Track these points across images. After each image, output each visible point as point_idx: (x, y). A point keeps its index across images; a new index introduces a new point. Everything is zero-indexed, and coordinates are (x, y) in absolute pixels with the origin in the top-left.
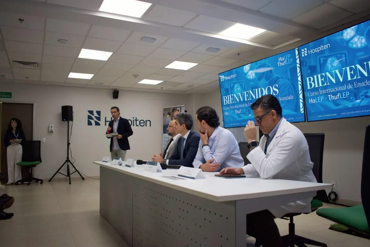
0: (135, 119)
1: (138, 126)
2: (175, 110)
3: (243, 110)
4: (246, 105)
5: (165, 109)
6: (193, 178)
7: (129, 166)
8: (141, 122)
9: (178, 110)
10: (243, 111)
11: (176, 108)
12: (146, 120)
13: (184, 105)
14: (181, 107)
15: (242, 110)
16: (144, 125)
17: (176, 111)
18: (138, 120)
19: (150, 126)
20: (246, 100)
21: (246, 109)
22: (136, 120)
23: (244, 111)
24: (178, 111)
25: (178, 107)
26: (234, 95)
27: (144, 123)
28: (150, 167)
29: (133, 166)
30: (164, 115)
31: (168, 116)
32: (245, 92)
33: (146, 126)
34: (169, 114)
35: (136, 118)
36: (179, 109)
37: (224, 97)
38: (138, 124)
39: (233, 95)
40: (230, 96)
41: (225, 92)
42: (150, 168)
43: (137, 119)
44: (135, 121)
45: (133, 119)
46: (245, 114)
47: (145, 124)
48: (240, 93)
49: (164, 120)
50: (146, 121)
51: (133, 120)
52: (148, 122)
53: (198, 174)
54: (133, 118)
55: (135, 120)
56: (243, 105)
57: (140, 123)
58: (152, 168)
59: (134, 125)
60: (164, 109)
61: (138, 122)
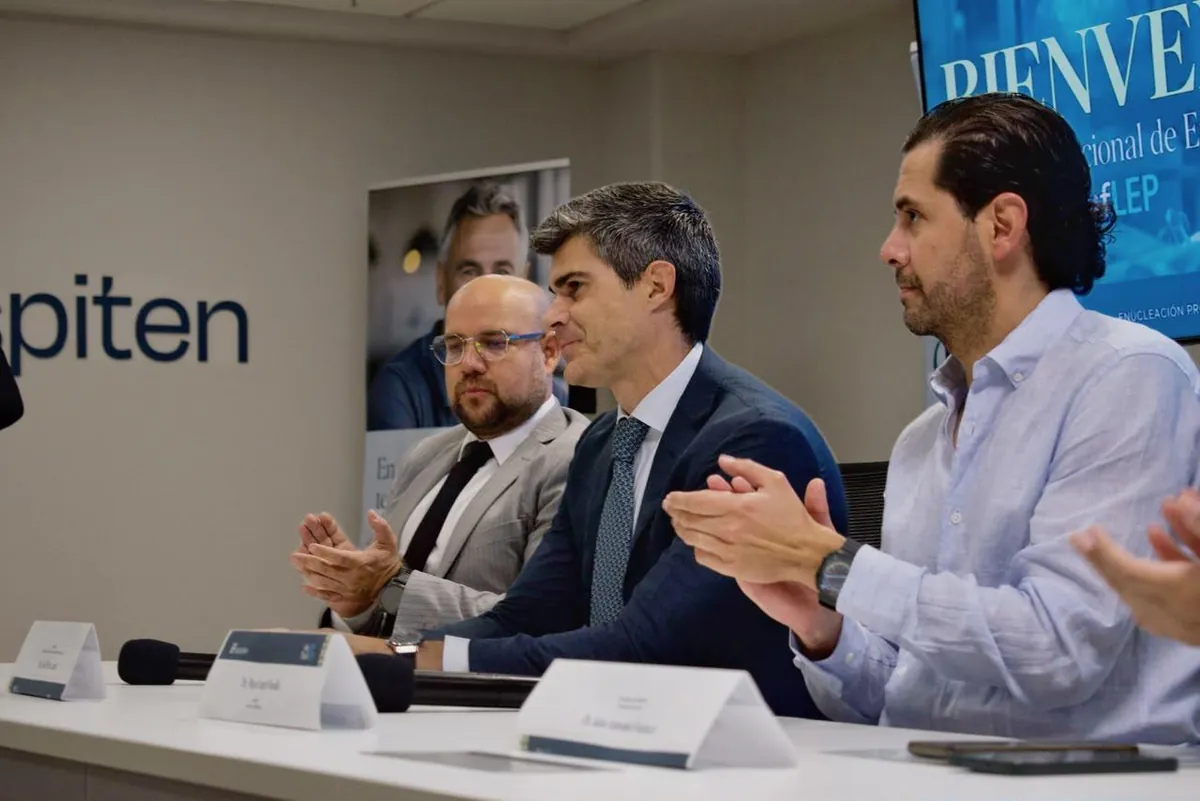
0: (99, 292)
1: (126, 355)
2: (479, 211)
3: (1137, 186)
4: (1163, 142)
5: (381, 200)
6: (675, 761)
7: (51, 692)
8: (154, 318)
9: (509, 209)
10: (1131, 195)
11: (489, 186)
12: (202, 306)
13: (564, 162)
14: (534, 178)
15: (1122, 189)
16: (184, 346)
17: (489, 208)
18: (126, 301)
19: (243, 356)
20: (1161, 90)
21: (1163, 176)
22: (108, 303)
23: (1138, 202)
24: (504, 218)
25: (508, 178)
26: (1043, 49)
27: (184, 328)
28: (253, 685)
29: (86, 690)
30: (373, 255)
31: (413, 261)
32: (1156, 17)
33: (203, 356)
34: (423, 242)
35: (107, 283)
36: (516, 193)
37: (949, 69)
38: (124, 335)
39: (1032, 47)
40: (1010, 54)
41: (959, 21)
42: (256, 693)
43: (115, 292)
44: (94, 314)
45: (81, 291)
46: (1154, 233)
47: (192, 338)
48: (1101, 32)
49: (377, 306)
50: (204, 313)
51: (81, 302)
52: (223, 326)
53: (718, 725)
54: (81, 280)
55: (97, 300)
56: (1137, 143)
57: (142, 329)
58: (275, 686)
59: (82, 352)
60: (373, 194)
61: (124, 322)
